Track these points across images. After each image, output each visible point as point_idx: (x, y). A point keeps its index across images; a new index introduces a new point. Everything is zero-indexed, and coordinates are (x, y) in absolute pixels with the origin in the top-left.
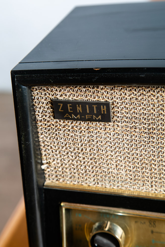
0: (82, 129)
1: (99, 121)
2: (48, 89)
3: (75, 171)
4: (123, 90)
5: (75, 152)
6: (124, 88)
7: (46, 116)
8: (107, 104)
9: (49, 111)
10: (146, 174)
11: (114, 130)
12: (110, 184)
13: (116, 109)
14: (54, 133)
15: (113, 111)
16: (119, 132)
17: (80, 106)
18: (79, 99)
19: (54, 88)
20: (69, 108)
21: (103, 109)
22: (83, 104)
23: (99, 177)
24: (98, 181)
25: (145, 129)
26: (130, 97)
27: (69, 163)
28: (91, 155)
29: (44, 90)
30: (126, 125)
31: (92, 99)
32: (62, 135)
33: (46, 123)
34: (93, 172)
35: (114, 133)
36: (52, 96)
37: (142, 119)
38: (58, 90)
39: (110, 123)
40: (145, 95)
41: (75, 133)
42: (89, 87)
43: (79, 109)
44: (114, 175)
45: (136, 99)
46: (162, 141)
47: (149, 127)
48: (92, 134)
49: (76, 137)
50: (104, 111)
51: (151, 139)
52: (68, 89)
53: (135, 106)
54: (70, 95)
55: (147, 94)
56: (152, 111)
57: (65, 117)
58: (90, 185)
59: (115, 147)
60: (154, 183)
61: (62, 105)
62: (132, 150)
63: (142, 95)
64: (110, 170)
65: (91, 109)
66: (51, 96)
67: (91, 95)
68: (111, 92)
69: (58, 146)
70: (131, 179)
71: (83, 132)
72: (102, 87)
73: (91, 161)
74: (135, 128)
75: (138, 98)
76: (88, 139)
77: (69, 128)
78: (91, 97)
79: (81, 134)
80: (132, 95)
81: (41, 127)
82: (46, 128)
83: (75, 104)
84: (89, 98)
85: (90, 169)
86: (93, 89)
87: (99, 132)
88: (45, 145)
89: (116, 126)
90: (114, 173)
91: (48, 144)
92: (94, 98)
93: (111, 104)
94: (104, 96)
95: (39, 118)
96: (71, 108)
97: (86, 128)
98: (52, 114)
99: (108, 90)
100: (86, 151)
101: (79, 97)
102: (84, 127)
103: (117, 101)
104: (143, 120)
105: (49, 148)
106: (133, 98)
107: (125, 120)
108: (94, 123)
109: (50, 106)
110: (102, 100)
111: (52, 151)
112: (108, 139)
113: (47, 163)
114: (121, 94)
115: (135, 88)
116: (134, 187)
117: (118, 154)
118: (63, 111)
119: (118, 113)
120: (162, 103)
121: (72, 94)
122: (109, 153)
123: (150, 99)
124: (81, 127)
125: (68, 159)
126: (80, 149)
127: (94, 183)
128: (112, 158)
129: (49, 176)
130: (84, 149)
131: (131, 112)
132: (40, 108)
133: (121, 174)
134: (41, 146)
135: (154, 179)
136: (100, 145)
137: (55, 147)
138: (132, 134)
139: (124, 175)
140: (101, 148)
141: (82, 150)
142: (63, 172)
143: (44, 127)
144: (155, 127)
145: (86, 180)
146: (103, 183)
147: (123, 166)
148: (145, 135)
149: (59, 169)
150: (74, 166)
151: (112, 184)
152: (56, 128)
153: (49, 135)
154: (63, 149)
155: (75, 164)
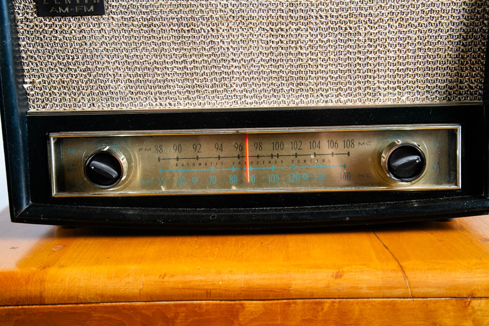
0: (72, 28)
1: (91, 14)
3: (65, 91)
5: (64, 62)
7: (28, 14)
9: (32, 7)
10: (149, 84)
11: (109, 25)
12: (107, 104)
14: (38, 38)
16: (115, 28)
23: (95, 97)
24: (94, 102)
25: (144, 21)
27: (58, 79)
28: (83, 65)
30: (122, 17)
32: (48, 39)
33: (28, 23)
34: (87, 90)
35: (109, 29)
37: (139, 7)
39: (104, 16)
41: (64, 35)
44: (112, 90)
46: (163, 34)
47: (148, 18)
48: (84, 34)
49: (65, 41)
51: (151, 34)
57: (51, 12)
58: (84, 108)
59: (111, 49)
60: (158, 95)
62: (130, 51)
64: (107, 84)
69: (44, 55)
70: (132, 93)
71: (73, 32)
73: (84, 74)
74: (133, 20)
76: (80, 42)
77: (56, 29)
79: (71, 36)
81: (22, 30)
82: (28, 32)
85: (83, 85)
87: (92, 29)
89: (111, 20)
90: (112, 88)
91: (31, 54)
95: (19, 17)
97: (77, 27)
98: (35, 10)
100: (78, 60)
102: (74, 25)
104: (141, 9)
105: (33, 60)
107: (121, 11)
108: (86, 18)
112: (103, 40)
113: (31, 83)
116: (136, 103)
117: (115, 59)
118: (48, 3)
122: (105, 59)
124: (71, 26)
125: (57, 74)
126: (71, 57)
127: (89, 105)
128: (109, 65)
129: (33, 102)
130: (75, 57)
133: (119, 87)
134: (23, 57)
135: (157, 90)
136: (94, 49)
137: (41, 59)
138: (130, 29)
139: (124, 88)
140: (95, 53)
141: (73, 59)
142: (50, 94)
143: (25, 30)
144: (154, 16)
145: (79, 102)
146: (99, 104)
147: (122, 75)
148: (145, 29)
149: (45, 90)
150: (64, 83)
151: (109, 103)
152: (41, 30)
153: (32, 41)
154: (50, 60)
155: (65, 80)
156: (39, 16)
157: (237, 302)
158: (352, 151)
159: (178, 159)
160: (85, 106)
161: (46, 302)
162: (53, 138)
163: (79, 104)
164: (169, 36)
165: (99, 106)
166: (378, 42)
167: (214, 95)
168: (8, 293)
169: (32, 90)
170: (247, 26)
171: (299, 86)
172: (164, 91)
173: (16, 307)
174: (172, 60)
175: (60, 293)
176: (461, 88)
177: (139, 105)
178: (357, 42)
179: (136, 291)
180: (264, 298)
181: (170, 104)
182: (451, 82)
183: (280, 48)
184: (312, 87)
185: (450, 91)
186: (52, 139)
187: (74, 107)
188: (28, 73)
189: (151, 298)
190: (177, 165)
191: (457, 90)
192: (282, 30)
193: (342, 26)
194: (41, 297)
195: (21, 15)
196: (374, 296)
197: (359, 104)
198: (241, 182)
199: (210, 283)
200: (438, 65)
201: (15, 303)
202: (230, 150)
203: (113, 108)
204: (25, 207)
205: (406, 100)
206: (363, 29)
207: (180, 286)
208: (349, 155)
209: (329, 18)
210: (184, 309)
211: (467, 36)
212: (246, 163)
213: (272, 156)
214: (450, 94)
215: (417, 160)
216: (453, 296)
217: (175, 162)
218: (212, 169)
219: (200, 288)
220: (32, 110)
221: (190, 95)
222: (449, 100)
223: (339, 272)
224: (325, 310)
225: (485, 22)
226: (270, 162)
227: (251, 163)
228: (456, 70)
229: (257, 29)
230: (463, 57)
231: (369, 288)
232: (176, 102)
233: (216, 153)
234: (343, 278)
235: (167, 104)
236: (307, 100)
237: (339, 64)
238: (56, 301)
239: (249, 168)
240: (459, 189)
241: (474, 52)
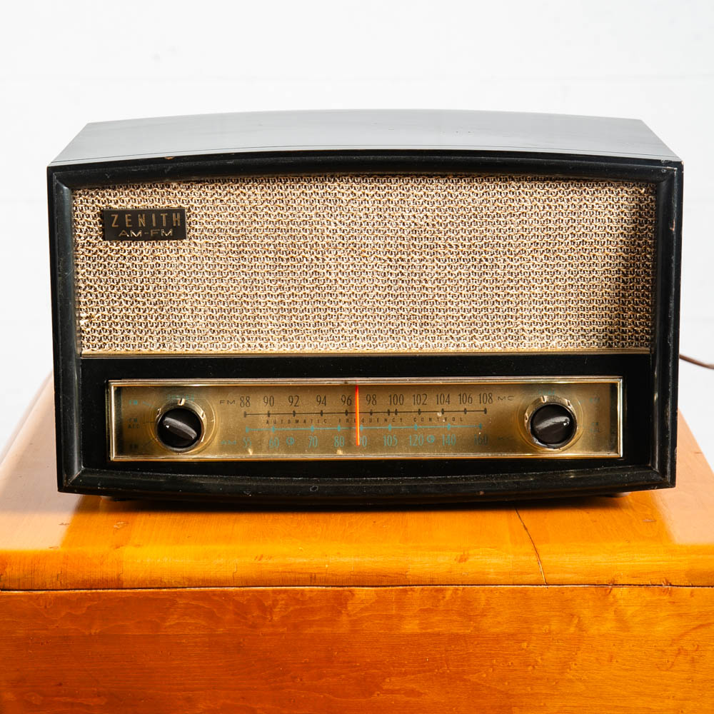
0: (144, 253)
1: (169, 238)
2: (98, 194)
3: (129, 328)
4: (203, 189)
5: (131, 293)
6: (204, 186)
7: (91, 237)
8: (181, 211)
9: (97, 229)
10: (235, 321)
11: (190, 252)
12: (182, 344)
13: (193, 218)
14: (101, 265)
15: (188, 221)
16: (197, 255)
17: (144, 215)
18: (141, 206)
19: (107, 192)
20: (127, 220)
23: (166, 335)
24: (165, 341)
25: (234, 247)
26: (213, 198)
27: (122, 314)
28: (155, 297)
29: (92, 195)
30: (207, 243)
31: (160, 205)
32: (113, 266)
33: (90, 248)
34: (156, 327)
35: (189, 256)
36: (103, 203)
37: (228, 231)
38: (112, 195)
39: (184, 241)
40: (233, 194)
41: (133, 262)
42: (157, 187)
43: (142, 221)
44: (189, 328)
45: (221, 201)
46: (256, 262)
47: (239, 243)
48: (158, 261)
49: (134, 268)
50: (177, 221)
51: (242, 262)
52: (127, 192)
53: (220, 212)
54: (129, 201)
55: (236, 192)
56: (242, 218)
57: (120, 235)
58: (152, 349)
59: (190, 279)
60: (246, 334)
61: (116, 216)
62: (214, 281)
63: (229, 195)
64: (183, 320)
65: (159, 219)
66: (100, 205)
67: (159, 199)
68: (187, 192)
69: (106, 285)
70: (214, 331)
71: (145, 258)
72: (175, 184)
73: (155, 307)
74: (220, 246)
75: (223, 199)
76: (152, 271)
77: (124, 254)
78: (159, 202)
79: (142, 263)
80: (216, 196)
81: (82, 256)
82: (89, 258)
84: (156, 203)
85: (152, 321)
86: (162, 189)
87: (168, 256)
88: (86, 287)
89: (193, 246)
90: (189, 325)
91: (91, 284)
92: (163, 204)
93: (186, 211)
94: (177, 199)
95: (80, 242)
96: (130, 220)
97: (150, 253)
98: (101, 233)
99: (183, 190)
100: (149, 291)
101: (143, 203)
102: (147, 250)
103: (195, 205)
104: (231, 233)
105: (92, 291)
106: (217, 199)
107: (206, 235)
108: (162, 243)
109: (99, 220)
110: (174, 206)
111: (97, 296)
112: (181, 268)
113: (87, 318)
114: (201, 195)
115: (219, 184)
116: (218, 344)
117: (194, 290)
118: (117, 226)
119: (197, 224)
120: (254, 204)
121: (132, 198)
122: (182, 290)
123: (238, 200)
124: (142, 252)
125: (120, 307)
126: (139, 288)
127: (158, 346)
128: (186, 298)
129: (88, 341)
130: (145, 288)
131: (214, 221)
132: (84, 225)
133: (198, 324)
134: (80, 287)
135: (245, 328)
136: (169, 278)
137: (102, 289)
138: (215, 256)
139: (204, 325)
140: (171, 283)
141: (142, 290)
142: (110, 331)
143: (86, 256)
144: (246, 241)
145: (146, 342)
146: (171, 344)
147: (203, 310)
148: (233, 255)
149: (105, 327)
150: (128, 318)
151: (184, 343)
152: (105, 256)
153: (94, 269)
154: (113, 291)
155: (131, 314)
156: (104, 239)
157: (346, 588)
158: (490, 408)
159: (269, 414)
161: (124, 586)
163: (146, 344)
164: (264, 263)
165: (170, 346)
166: (520, 276)
167: (317, 335)
169: (88, 326)
170: (359, 255)
171: (423, 326)
172: (254, 330)
174: (265, 293)
175: (141, 575)
176: (624, 332)
177: (221, 346)
178: (495, 276)
179: (230, 575)
180: (376, 584)
181: (261, 346)
182: (611, 325)
183: (401, 281)
184: (440, 328)
185: (610, 336)
186: (113, 388)
187: (139, 347)
188: (84, 305)
189: (247, 583)
190: (268, 422)
191: (619, 335)
192: (403, 260)
193: (475, 256)
195: (82, 238)
196: (502, 582)
197: (498, 349)
198: (349, 445)
199: (314, 566)
200: (595, 304)
202: (335, 404)
203: (188, 349)
204: (77, 473)
205: (557, 345)
206: (502, 261)
207: (281, 569)
208: (486, 413)
209: (460, 248)
210: (283, 596)
211: (627, 272)
212: (355, 421)
213: (389, 412)
214: (610, 339)
215: (564, 422)
216: (592, 582)
217: (265, 418)
218: (312, 428)
219: (304, 571)
220: (85, 351)
221: (287, 335)
222: (610, 346)
223: (464, 555)
224: (447, 598)
225: (648, 256)
226: (386, 420)
227: (362, 421)
228: (617, 311)
229: (372, 259)
230: (624, 296)
231: (498, 573)
232: (269, 344)
233: (317, 408)
234: (467, 562)
235: (257, 345)
236: (433, 343)
237: (473, 301)
238: (136, 585)
239: (359, 427)
240: (621, 458)
241: (637, 290)
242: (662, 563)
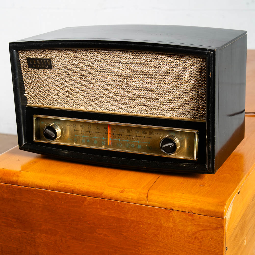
3: (40, 98)
5: (39, 86)
6: (56, 51)
7: (25, 67)
9: (27, 64)
10: (70, 98)
12: (56, 105)
13: (54, 62)
14: (29, 76)
16: (57, 75)
17: (39, 60)
18: (38, 57)
19: (28, 52)
20: (34, 62)
21: (48, 62)
22: (40, 59)
23: (51, 101)
24: (51, 103)
25: (67, 73)
27: (37, 93)
28: (46, 88)
29: (24, 53)
30: (59, 71)
32: (33, 77)
33: (25, 70)
34: (48, 98)
35: (54, 75)
36: (27, 56)
37: (65, 67)
39: (52, 70)
41: (38, 76)
42: (42, 51)
43: (38, 62)
44: (57, 99)
45: (62, 57)
47: (69, 72)
48: (45, 76)
49: (39, 78)
51: (70, 78)
52: (33, 52)
53: (62, 60)
54: (34, 55)
55: (66, 54)
56: (69, 63)
57: (33, 67)
59: (56, 83)
60: (74, 103)
61: (31, 60)
62: (63, 84)
63: (64, 55)
64: (55, 96)
65: (43, 62)
70: (65, 101)
71: (42, 75)
72: (47, 50)
73: (47, 92)
74: (63, 72)
76: (44, 79)
77: (35, 73)
80: (60, 55)
81: (23, 73)
83: (37, 59)
84: (42, 56)
85: (46, 96)
86: (44, 52)
87: (48, 75)
89: (55, 72)
91: (27, 82)
92: (44, 57)
93: (51, 59)
94: (48, 55)
95: (22, 68)
98: (28, 66)
99: (50, 52)
102: (42, 72)
103: (54, 58)
105: (28, 85)
107: (58, 68)
108: (46, 70)
110: (48, 58)
111: (29, 87)
112: (53, 79)
113: (28, 93)
114: (55, 54)
115: (60, 51)
117: (57, 87)
118: (32, 63)
119: (55, 64)
120: (72, 58)
122: (54, 86)
123: (67, 57)
125: (37, 91)
126: (41, 85)
127: (49, 104)
128: (55, 89)
129: (29, 101)
130: (43, 85)
131: (60, 64)
132: (23, 63)
133: (60, 98)
134: (25, 83)
135: (74, 101)
136: (49, 82)
137: (31, 84)
138: (62, 76)
140: (50, 84)
141: (42, 85)
142: (35, 98)
143: (25, 73)
144: (71, 71)
145: (45, 103)
147: (60, 94)
148: (67, 76)
149: (33, 97)
152: (30, 73)
153: (27, 77)
154: (34, 85)
155: (40, 93)
156: (29, 68)
157: (84, 196)
158: (153, 137)
159: (82, 131)
160: (47, 105)
162: (35, 117)
164: (77, 78)
165: (53, 105)
166: (161, 90)
167: (96, 105)
168: (7, 179)
169: (28, 96)
170: (106, 78)
171: (130, 105)
172: (77, 102)
173: (9, 185)
174: (78, 89)
176: (200, 114)
177: (67, 106)
178: (152, 89)
179: (48, 186)
180: (93, 196)
182: (194, 110)
183: (121, 89)
184: (135, 106)
185: (194, 114)
187: (43, 104)
188: (26, 89)
189: (53, 189)
190: (81, 134)
191: (197, 114)
192: (121, 81)
193: (145, 82)
194: (17, 182)
195: (23, 67)
196: (134, 202)
197: (155, 116)
198: (106, 145)
199: (74, 187)
200: (188, 102)
201: (9, 183)
202: (102, 130)
203: (58, 106)
204: (24, 144)
205: (175, 116)
206: (154, 84)
207: (64, 186)
208: (151, 138)
209: (139, 78)
210: (64, 196)
211: (199, 91)
212: (108, 136)
213: (119, 135)
214: (195, 116)
218: (95, 137)
219: (71, 188)
220: (28, 104)
221: (87, 104)
222: (195, 118)
223: (123, 190)
225: (206, 85)
226: (118, 137)
227: (110, 137)
228: (196, 105)
229: (111, 80)
230: (198, 100)
231: (132, 199)
232: (82, 107)
233: (97, 131)
234: (123, 193)
235: (78, 107)
236: (134, 112)
237: (146, 98)
240: (194, 161)
241: (203, 98)
242: (190, 204)
